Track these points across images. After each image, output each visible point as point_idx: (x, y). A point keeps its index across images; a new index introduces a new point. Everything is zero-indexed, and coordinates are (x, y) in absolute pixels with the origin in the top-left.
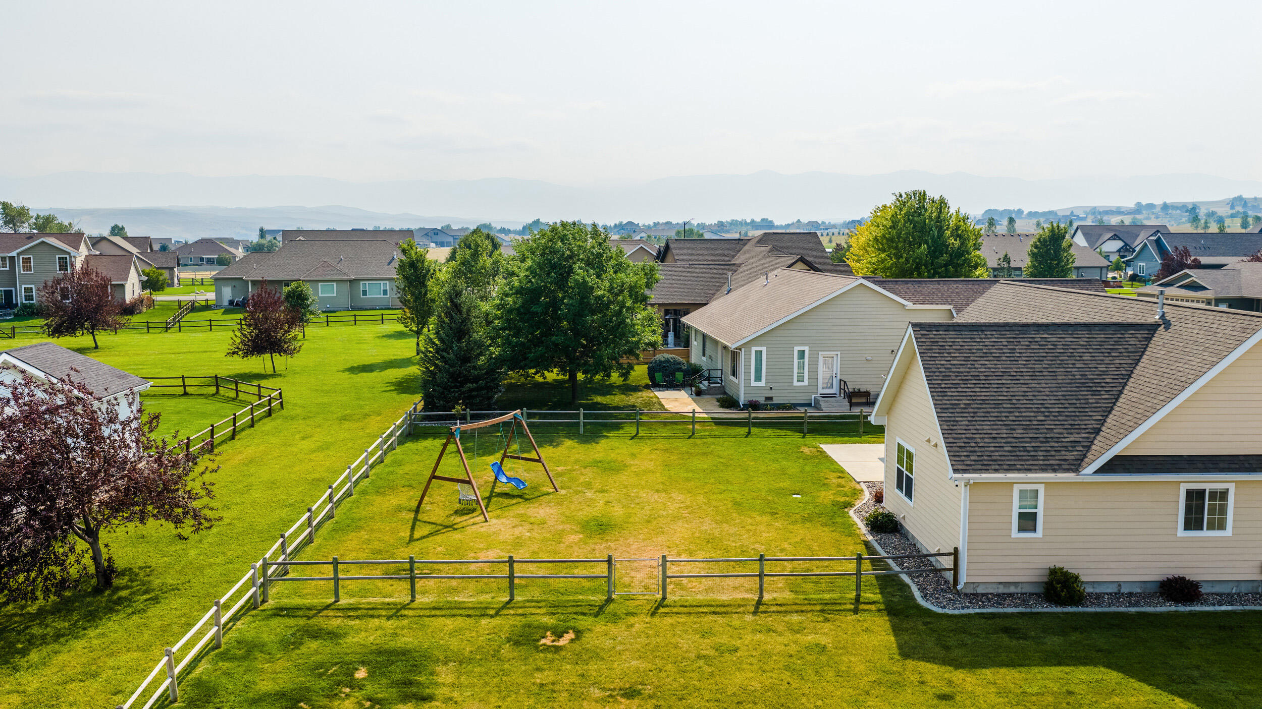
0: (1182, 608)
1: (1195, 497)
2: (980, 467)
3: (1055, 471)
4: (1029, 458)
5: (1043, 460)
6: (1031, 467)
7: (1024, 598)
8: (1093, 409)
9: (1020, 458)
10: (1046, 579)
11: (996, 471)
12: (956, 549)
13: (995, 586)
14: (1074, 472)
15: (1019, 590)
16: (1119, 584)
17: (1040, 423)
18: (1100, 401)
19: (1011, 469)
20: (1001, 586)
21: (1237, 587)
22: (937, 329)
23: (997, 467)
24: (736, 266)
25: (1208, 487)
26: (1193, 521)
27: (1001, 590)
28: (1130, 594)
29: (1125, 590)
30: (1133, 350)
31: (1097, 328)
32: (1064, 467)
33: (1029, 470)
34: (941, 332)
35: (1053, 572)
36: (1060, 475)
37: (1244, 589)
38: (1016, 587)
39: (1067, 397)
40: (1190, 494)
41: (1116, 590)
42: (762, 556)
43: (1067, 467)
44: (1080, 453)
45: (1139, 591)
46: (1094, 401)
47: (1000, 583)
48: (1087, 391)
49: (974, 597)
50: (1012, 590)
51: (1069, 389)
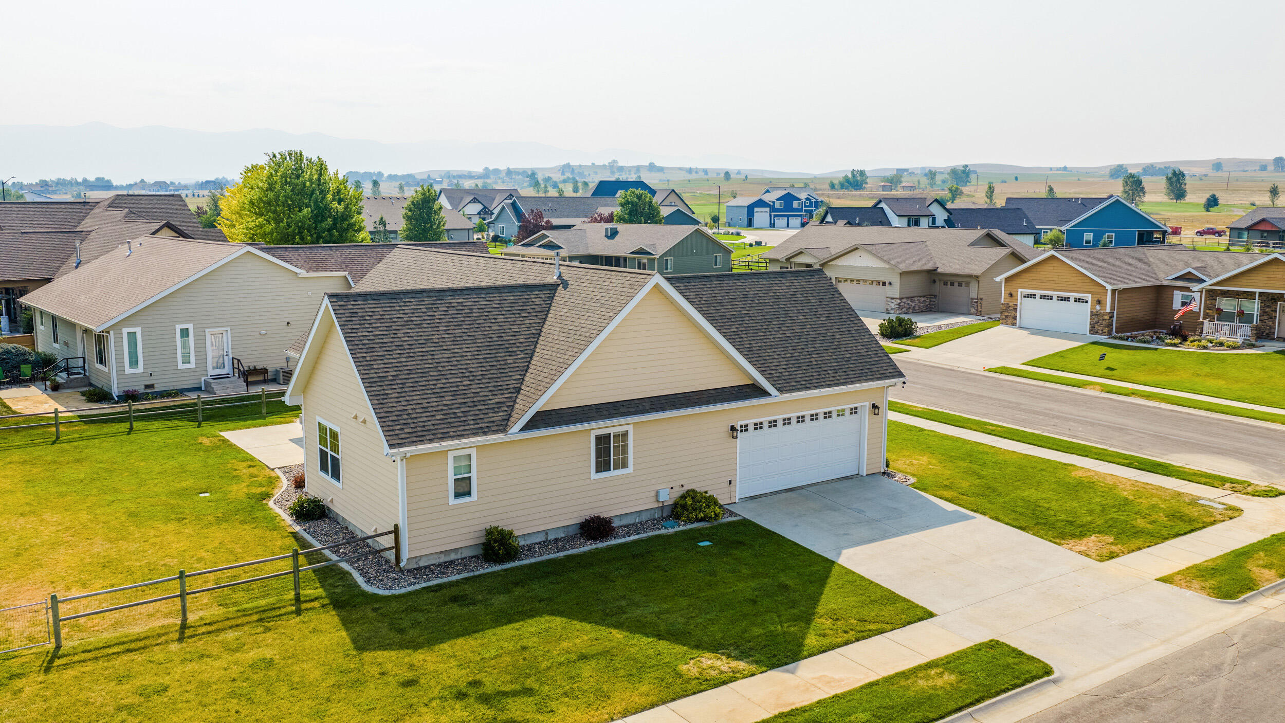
0: (601, 545)
1: (603, 441)
2: (415, 439)
3: (485, 433)
4: (460, 424)
5: (474, 424)
6: (463, 433)
7: (464, 563)
8: (512, 370)
9: (452, 425)
10: (483, 540)
11: (431, 441)
12: (396, 527)
13: (436, 556)
14: (502, 432)
15: (459, 556)
16: (546, 532)
17: (466, 388)
18: (517, 361)
19: (445, 437)
20: (442, 555)
21: (639, 516)
22: (355, 299)
23: (432, 437)
24: (83, 233)
25: (612, 431)
26: (603, 465)
27: (443, 559)
28: (556, 540)
30: (539, 310)
31: (506, 291)
32: (493, 429)
33: (461, 436)
34: (359, 302)
35: (490, 532)
36: (490, 437)
37: (644, 518)
38: (456, 554)
39: (488, 360)
40: (599, 439)
42: (182, 573)
43: (496, 428)
44: (505, 413)
45: (563, 535)
46: (511, 361)
47: (441, 553)
48: (505, 352)
49: (418, 572)
50: (453, 557)
51: (488, 352)
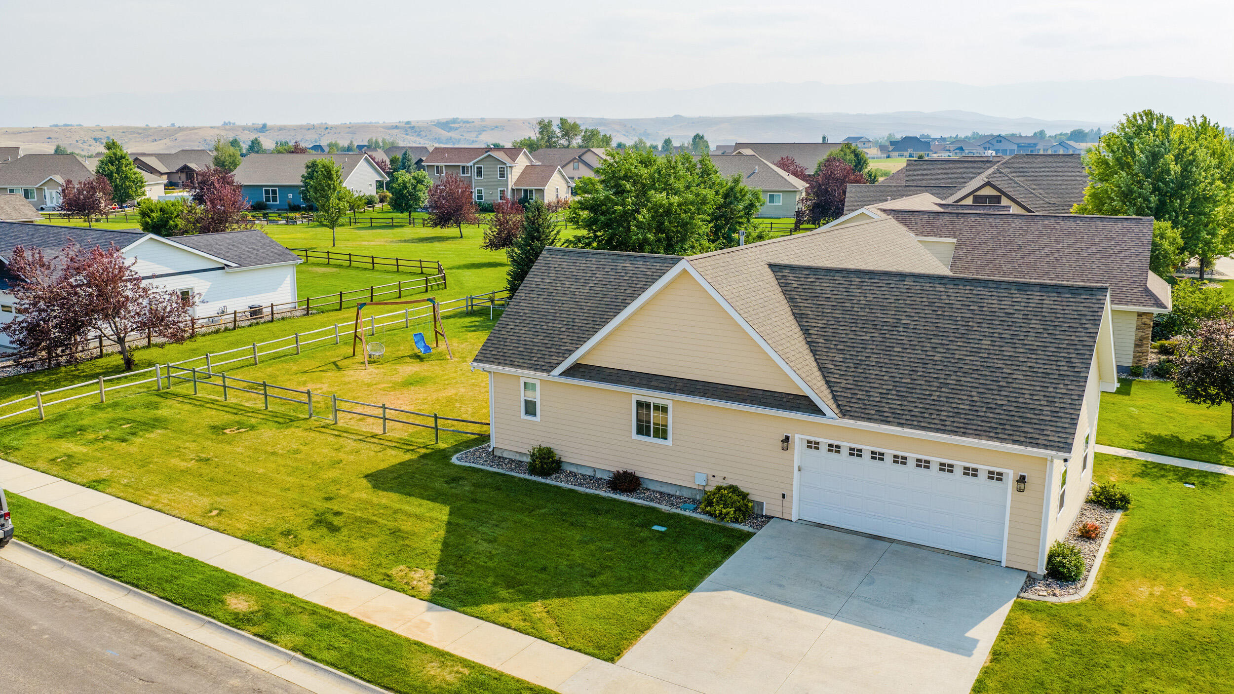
0: (606, 494)
1: (643, 408)
3: (536, 369)
4: (528, 358)
5: (536, 361)
6: (524, 365)
7: (524, 466)
9: (522, 357)
13: (513, 453)
14: (548, 372)
15: (528, 461)
16: (594, 470)
17: (559, 333)
19: (512, 364)
20: (518, 455)
21: (680, 491)
23: (503, 361)
25: (652, 401)
26: (643, 429)
28: (597, 479)
29: (598, 475)
33: (520, 367)
36: (538, 373)
37: (686, 494)
38: (527, 458)
40: (640, 404)
41: (592, 474)
42: (384, 405)
43: (548, 368)
44: (561, 359)
45: (605, 478)
47: (517, 452)
49: (499, 460)
50: (525, 459)
